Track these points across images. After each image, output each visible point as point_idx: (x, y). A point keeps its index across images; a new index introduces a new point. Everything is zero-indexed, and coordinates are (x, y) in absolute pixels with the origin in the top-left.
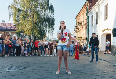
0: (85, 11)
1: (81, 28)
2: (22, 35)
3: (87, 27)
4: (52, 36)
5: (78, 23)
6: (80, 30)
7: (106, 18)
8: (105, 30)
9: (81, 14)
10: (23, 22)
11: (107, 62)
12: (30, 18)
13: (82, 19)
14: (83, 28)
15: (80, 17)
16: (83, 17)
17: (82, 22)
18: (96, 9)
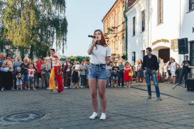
0: (121, 8)
1: (113, 38)
2: (8, 50)
3: (125, 36)
4: (63, 52)
5: (109, 29)
6: (111, 42)
7: (160, 21)
8: (158, 41)
9: (113, 13)
10: (10, 26)
11: (173, 98)
12: (22, 18)
13: (115, 22)
14: (117, 39)
15: (111, 18)
16: (116, 19)
17: (114, 28)
18: (142, 5)
